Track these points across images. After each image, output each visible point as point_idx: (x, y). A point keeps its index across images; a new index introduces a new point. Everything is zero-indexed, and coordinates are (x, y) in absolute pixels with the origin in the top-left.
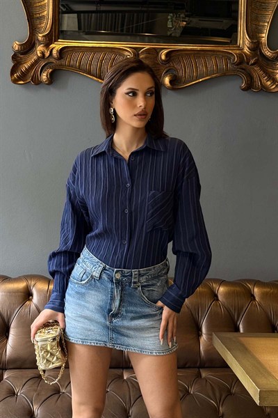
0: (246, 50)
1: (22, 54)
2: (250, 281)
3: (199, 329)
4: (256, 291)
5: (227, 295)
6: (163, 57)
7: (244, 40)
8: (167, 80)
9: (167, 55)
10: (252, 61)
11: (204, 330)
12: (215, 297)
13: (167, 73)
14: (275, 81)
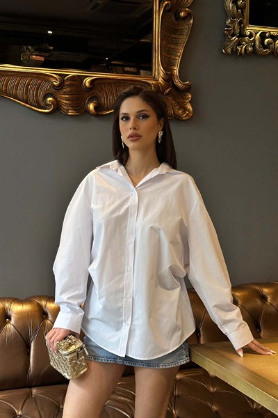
0: (161, 80)
6: (87, 84)
7: (159, 71)
8: (91, 107)
9: (92, 82)
10: (166, 92)
13: (90, 101)
14: (185, 109)
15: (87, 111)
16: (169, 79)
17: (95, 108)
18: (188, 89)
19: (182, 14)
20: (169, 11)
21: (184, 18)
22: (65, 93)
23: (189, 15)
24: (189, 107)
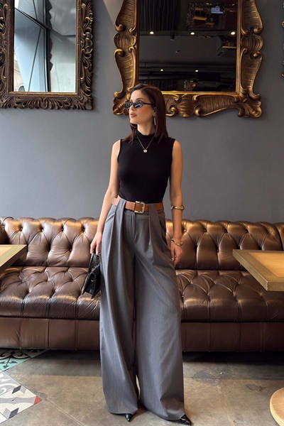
0: (241, 95)
1: (119, 99)
2: (245, 222)
3: (217, 248)
4: (249, 227)
5: (233, 229)
6: (195, 99)
7: (239, 89)
8: (197, 111)
9: (197, 98)
10: (245, 101)
11: (220, 249)
12: (226, 230)
13: (196, 108)
14: (257, 111)
15: (194, 114)
16: (246, 93)
17: (199, 112)
18: (259, 99)
19: (255, 55)
20: (246, 54)
21: (256, 57)
22: (182, 105)
23: (259, 55)
24: (260, 109)
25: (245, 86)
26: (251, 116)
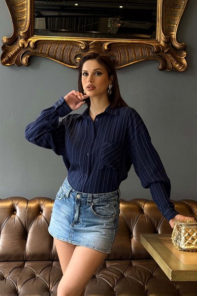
0: (162, 43)
1: (9, 45)
3: (131, 233)
5: (150, 210)
6: (106, 48)
7: (160, 37)
9: (108, 46)
10: (166, 51)
11: (134, 234)
14: (181, 64)
16: (169, 41)
18: (184, 48)
25: (167, 32)
26: (174, 70)
